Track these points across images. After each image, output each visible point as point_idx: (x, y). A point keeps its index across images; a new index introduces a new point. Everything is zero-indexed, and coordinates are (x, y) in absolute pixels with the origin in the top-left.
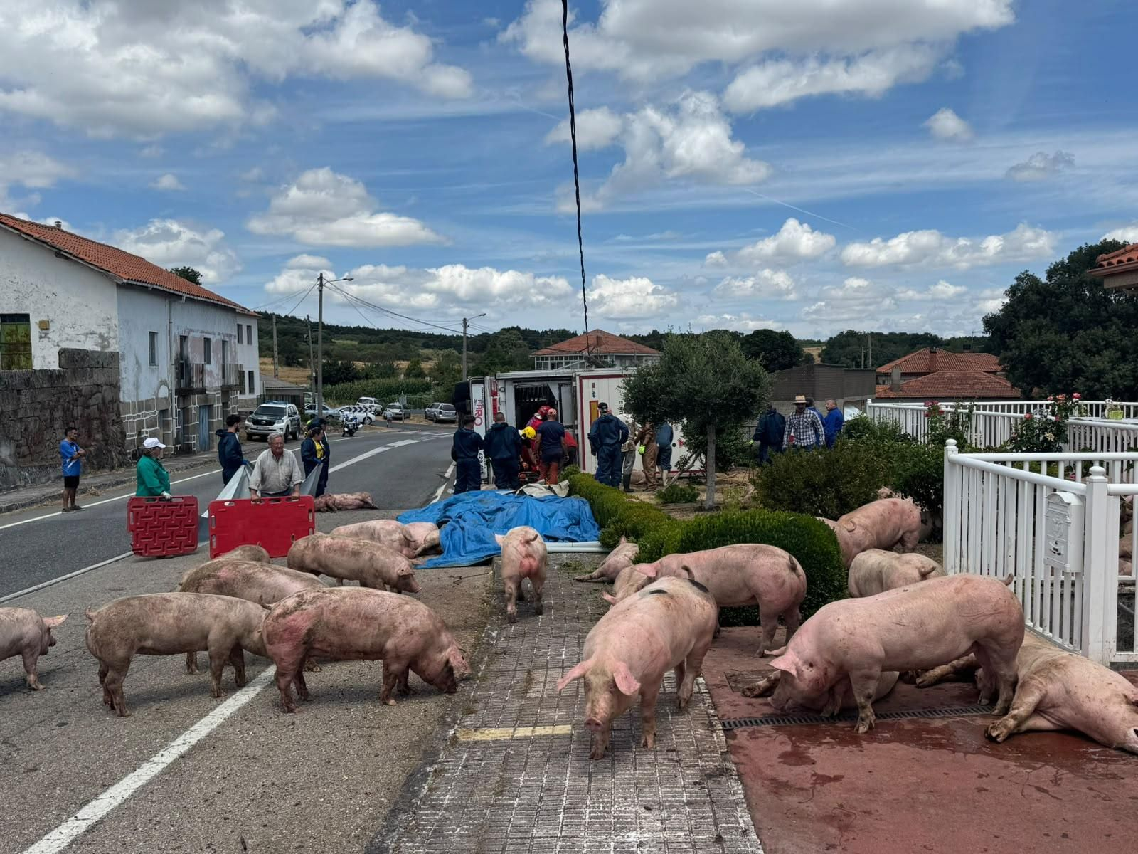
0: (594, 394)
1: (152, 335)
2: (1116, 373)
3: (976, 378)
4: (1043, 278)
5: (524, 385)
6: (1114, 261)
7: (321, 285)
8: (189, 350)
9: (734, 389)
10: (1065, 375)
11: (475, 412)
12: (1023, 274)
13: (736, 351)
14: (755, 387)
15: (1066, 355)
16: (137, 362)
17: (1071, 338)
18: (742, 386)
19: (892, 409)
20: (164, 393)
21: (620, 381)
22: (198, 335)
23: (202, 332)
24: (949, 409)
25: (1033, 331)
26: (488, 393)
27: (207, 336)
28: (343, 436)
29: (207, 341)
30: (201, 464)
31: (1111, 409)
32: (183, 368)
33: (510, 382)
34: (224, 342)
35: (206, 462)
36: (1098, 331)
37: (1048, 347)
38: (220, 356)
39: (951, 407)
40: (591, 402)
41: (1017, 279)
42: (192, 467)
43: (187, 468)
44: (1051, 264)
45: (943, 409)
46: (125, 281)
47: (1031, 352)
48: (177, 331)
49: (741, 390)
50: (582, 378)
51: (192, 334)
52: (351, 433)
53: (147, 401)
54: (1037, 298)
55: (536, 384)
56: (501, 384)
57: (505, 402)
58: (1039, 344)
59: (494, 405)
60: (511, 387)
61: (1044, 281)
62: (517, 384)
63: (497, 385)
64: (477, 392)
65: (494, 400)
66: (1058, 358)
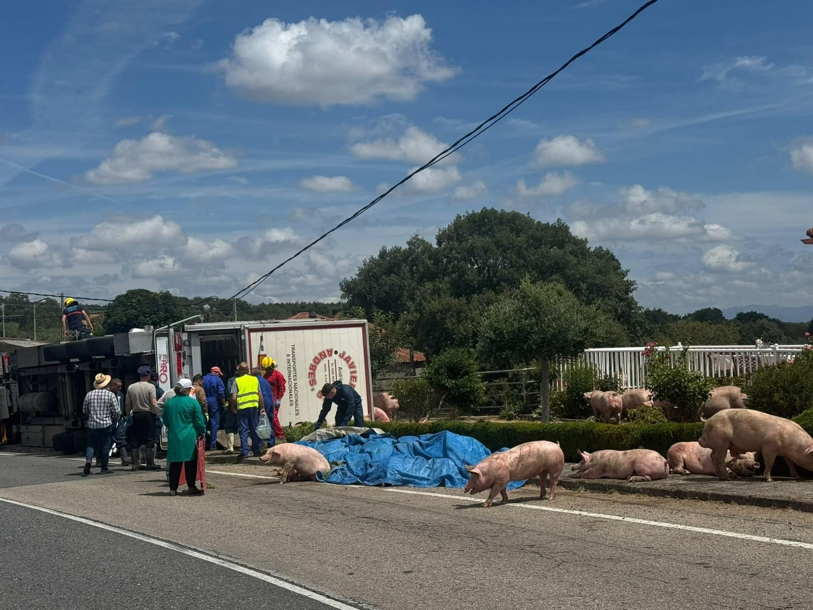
5: (211, 338)
10: (467, 338)
12: (414, 238)
17: (469, 302)
25: (432, 294)
26: (172, 346)
33: (196, 335)
37: (448, 310)
41: (409, 243)
44: (440, 230)
47: (433, 314)
54: (429, 262)
55: (221, 337)
56: (185, 337)
57: (190, 357)
58: (440, 307)
59: (179, 361)
60: (196, 340)
61: (435, 246)
62: (202, 337)
63: (180, 338)
64: (162, 347)
65: (179, 355)
66: (459, 321)
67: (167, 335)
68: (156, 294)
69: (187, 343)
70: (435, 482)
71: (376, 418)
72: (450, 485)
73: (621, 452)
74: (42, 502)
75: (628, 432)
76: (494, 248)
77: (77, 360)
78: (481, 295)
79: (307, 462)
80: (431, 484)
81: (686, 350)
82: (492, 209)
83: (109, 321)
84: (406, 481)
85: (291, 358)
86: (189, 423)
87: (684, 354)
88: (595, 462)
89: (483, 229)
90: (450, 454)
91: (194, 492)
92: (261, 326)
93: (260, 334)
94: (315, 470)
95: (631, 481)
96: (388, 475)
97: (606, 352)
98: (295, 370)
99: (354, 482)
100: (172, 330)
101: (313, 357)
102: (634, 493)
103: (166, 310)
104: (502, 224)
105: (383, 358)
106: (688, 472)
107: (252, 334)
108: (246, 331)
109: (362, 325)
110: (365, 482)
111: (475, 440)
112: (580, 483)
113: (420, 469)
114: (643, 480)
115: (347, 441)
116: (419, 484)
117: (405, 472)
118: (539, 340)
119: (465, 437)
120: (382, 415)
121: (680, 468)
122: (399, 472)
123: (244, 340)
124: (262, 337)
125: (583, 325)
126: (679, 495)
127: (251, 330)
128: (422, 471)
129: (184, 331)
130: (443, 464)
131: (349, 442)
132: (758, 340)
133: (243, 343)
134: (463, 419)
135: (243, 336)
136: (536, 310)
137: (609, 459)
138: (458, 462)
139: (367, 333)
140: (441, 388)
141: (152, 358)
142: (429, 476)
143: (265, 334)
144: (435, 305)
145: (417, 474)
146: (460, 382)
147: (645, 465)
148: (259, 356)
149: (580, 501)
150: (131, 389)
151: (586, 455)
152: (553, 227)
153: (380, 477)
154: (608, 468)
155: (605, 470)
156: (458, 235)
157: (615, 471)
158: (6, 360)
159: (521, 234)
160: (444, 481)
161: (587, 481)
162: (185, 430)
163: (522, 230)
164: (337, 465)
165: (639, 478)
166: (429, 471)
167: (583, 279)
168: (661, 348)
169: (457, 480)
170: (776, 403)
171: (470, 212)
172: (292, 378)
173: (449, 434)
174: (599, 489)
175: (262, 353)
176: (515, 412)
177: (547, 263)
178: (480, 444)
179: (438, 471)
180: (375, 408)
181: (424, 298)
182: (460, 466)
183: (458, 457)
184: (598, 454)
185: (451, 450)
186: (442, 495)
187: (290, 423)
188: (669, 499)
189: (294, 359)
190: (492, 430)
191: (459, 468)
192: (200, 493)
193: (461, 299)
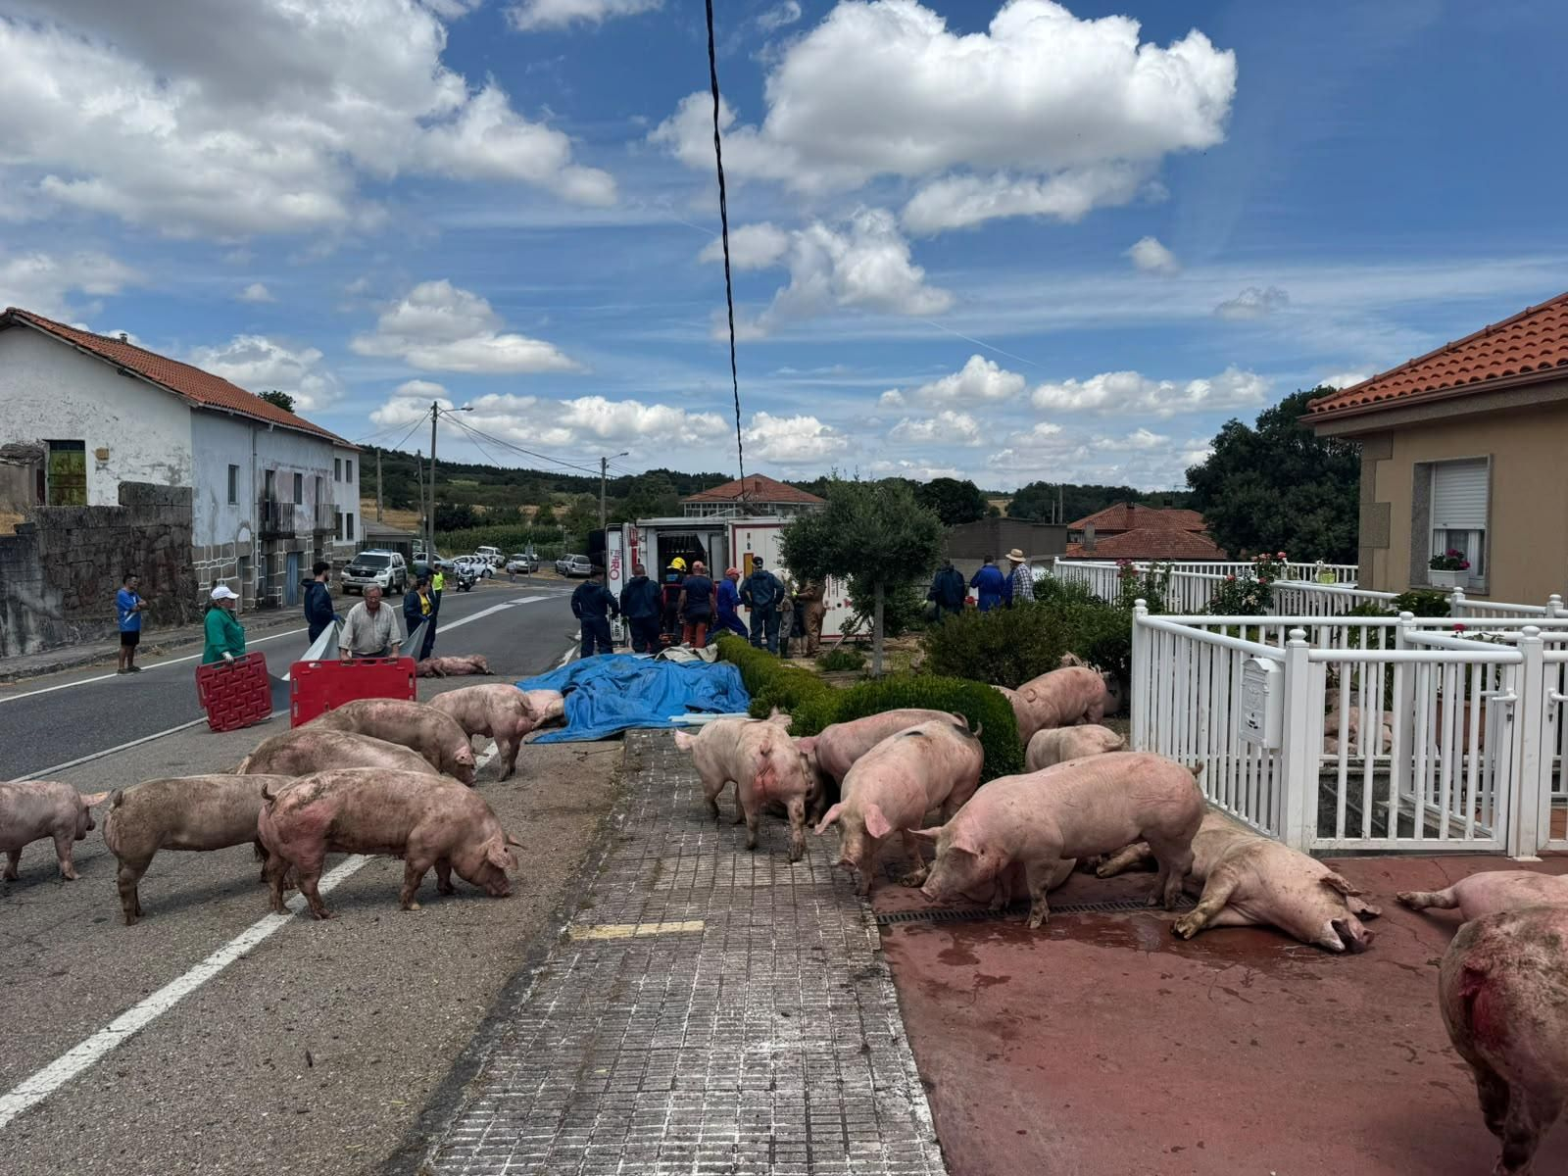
0: (749, 545)
1: (233, 469)
2: (1331, 534)
3: (1178, 537)
4: (1253, 427)
5: (667, 534)
6: (1326, 406)
7: (435, 415)
8: (277, 487)
9: (906, 541)
11: (610, 564)
13: (908, 499)
14: (928, 540)
15: (1277, 513)
16: (214, 500)
18: (914, 538)
19: (1082, 568)
20: (245, 536)
21: (777, 532)
22: (287, 469)
23: (292, 466)
24: (1145, 569)
26: (626, 542)
27: (298, 471)
28: (458, 590)
29: (298, 477)
30: (288, 620)
31: (1322, 572)
32: (268, 507)
33: (653, 530)
34: (318, 479)
35: (293, 619)
36: (1312, 487)
38: (313, 494)
39: (1147, 567)
40: (745, 555)
42: (276, 623)
43: (270, 625)
45: (1138, 568)
46: (201, 404)
48: (263, 465)
49: (913, 543)
50: (735, 527)
51: (280, 468)
52: (466, 587)
53: (225, 545)
54: (1246, 450)
55: (683, 534)
56: (641, 532)
57: (646, 554)
58: (1248, 500)
60: (653, 536)
61: (1254, 430)
62: (660, 533)
63: (635, 532)
64: (614, 541)
65: (634, 551)
67: (620, 529)
69: (643, 538)
107: (738, 530)
129: (638, 526)
133: (699, 541)
144: (1243, 497)
156: (1284, 417)
193: (1274, 491)
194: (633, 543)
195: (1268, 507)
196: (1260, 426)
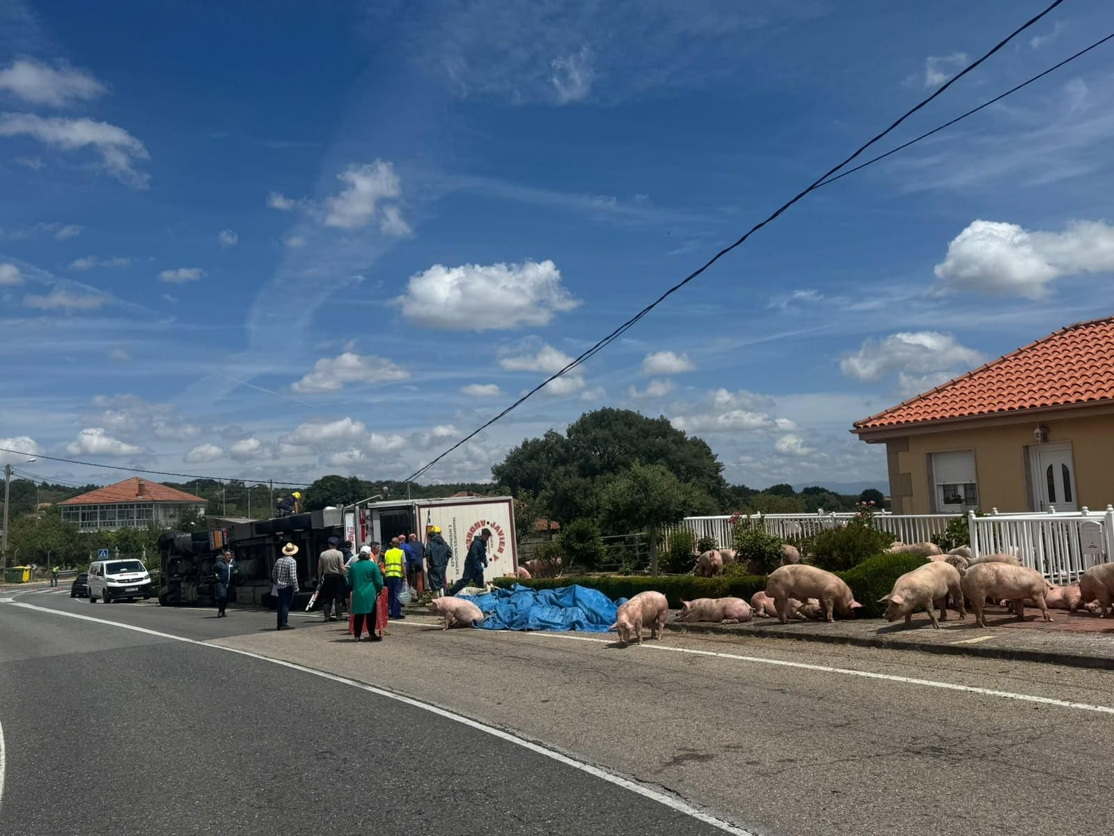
5: (387, 513)
10: (592, 510)
12: (549, 432)
15: (592, 494)
17: (593, 482)
25: (564, 476)
33: (377, 511)
37: (577, 488)
41: (545, 436)
44: (569, 425)
47: (565, 492)
54: (562, 451)
55: (397, 512)
56: (368, 513)
57: (372, 528)
58: (571, 486)
59: (363, 532)
60: (376, 515)
61: (566, 437)
62: (381, 512)
63: (364, 514)
64: (349, 521)
65: (363, 527)
66: (586, 497)
67: (352, 511)
68: (346, 479)
69: (369, 518)
70: (567, 626)
71: (520, 575)
72: (579, 629)
73: (714, 600)
74: (251, 649)
75: (720, 583)
76: (612, 439)
77: (282, 533)
78: (603, 476)
79: (465, 613)
80: (564, 628)
81: (763, 517)
82: (610, 408)
83: (308, 501)
84: (544, 626)
85: (452, 528)
86: (370, 582)
87: (762, 520)
88: (694, 608)
89: (603, 424)
90: (578, 603)
91: (374, 638)
92: (429, 503)
93: (427, 509)
94: (471, 619)
95: (723, 624)
96: (530, 622)
97: (701, 520)
98: (455, 537)
99: (502, 627)
100: (357, 507)
101: (470, 527)
102: (725, 633)
103: (354, 492)
104: (617, 420)
105: (525, 528)
106: (767, 616)
107: (422, 510)
108: (417, 508)
109: (508, 501)
110: (512, 628)
111: (599, 592)
112: (682, 625)
113: (555, 616)
114: (732, 623)
115: (497, 594)
116: (554, 628)
117: (543, 619)
118: (648, 511)
119: (591, 590)
120: (525, 573)
121: (761, 612)
122: (538, 619)
123: (415, 515)
124: (429, 512)
125: (682, 498)
126: (761, 634)
127: (420, 506)
128: (557, 618)
129: (367, 508)
130: (573, 611)
131: (499, 594)
132: (820, 510)
133: (414, 517)
134: (589, 575)
135: (414, 511)
136: (644, 486)
137: (705, 606)
138: (585, 610)
139: (513, 507)
140: (571, 550)
141: (342, 530)
142: (562, 621)
143: (431, 509)
144: (567, 484)
145: (553, 621)
146: (586, 545)
147: (734, 610)
148: (427, 526)
149: (682, 640)
150: (323, 555)
151: (687, 604)
152: (658, 421)
153: (523, 623)
154: (704, 613)
155: (702, 614)
156: (584, 428)
157: (710, 615)
158: (225, 534)
159: (633, 428)
160: (574, 625)
161: (688, 624)
162: (366, 588)
163: (633, 425)
164: (489, 614)
165: (729, 621)
166: (562, 618)
167: (682, 462)
168: (744, 516)
169: (585, 625)
170: (835, 559)
171: (593, 411)
172: (453, 543)
173: (578, 587)
174: (698, 630)
175: (429, 524)
176: (631, 569)
177: (654, 450)
178: (602, 595)
179: (570, 618)
180: (519, 567)
181: (558, 479)
182: (587, 613)
183: (585, 606)
184: (696, 602)
185: (580, 600)
186: (572, 637)
187: (452, 581)
188: (753, 637)
189: (455, 529)
190: (612, 583)
191: (586, 615)
192: (378, 639)
193: (587, 479)
194: (362, 522)
195: (585, 490)
196: (569, 435)
